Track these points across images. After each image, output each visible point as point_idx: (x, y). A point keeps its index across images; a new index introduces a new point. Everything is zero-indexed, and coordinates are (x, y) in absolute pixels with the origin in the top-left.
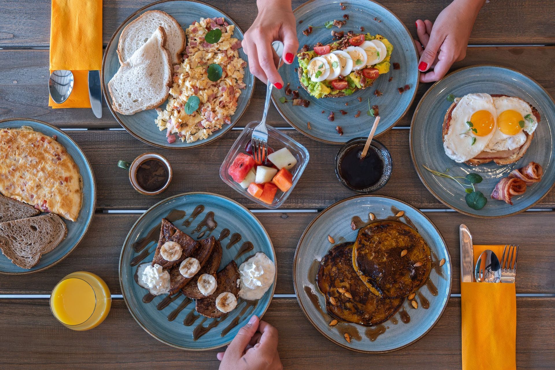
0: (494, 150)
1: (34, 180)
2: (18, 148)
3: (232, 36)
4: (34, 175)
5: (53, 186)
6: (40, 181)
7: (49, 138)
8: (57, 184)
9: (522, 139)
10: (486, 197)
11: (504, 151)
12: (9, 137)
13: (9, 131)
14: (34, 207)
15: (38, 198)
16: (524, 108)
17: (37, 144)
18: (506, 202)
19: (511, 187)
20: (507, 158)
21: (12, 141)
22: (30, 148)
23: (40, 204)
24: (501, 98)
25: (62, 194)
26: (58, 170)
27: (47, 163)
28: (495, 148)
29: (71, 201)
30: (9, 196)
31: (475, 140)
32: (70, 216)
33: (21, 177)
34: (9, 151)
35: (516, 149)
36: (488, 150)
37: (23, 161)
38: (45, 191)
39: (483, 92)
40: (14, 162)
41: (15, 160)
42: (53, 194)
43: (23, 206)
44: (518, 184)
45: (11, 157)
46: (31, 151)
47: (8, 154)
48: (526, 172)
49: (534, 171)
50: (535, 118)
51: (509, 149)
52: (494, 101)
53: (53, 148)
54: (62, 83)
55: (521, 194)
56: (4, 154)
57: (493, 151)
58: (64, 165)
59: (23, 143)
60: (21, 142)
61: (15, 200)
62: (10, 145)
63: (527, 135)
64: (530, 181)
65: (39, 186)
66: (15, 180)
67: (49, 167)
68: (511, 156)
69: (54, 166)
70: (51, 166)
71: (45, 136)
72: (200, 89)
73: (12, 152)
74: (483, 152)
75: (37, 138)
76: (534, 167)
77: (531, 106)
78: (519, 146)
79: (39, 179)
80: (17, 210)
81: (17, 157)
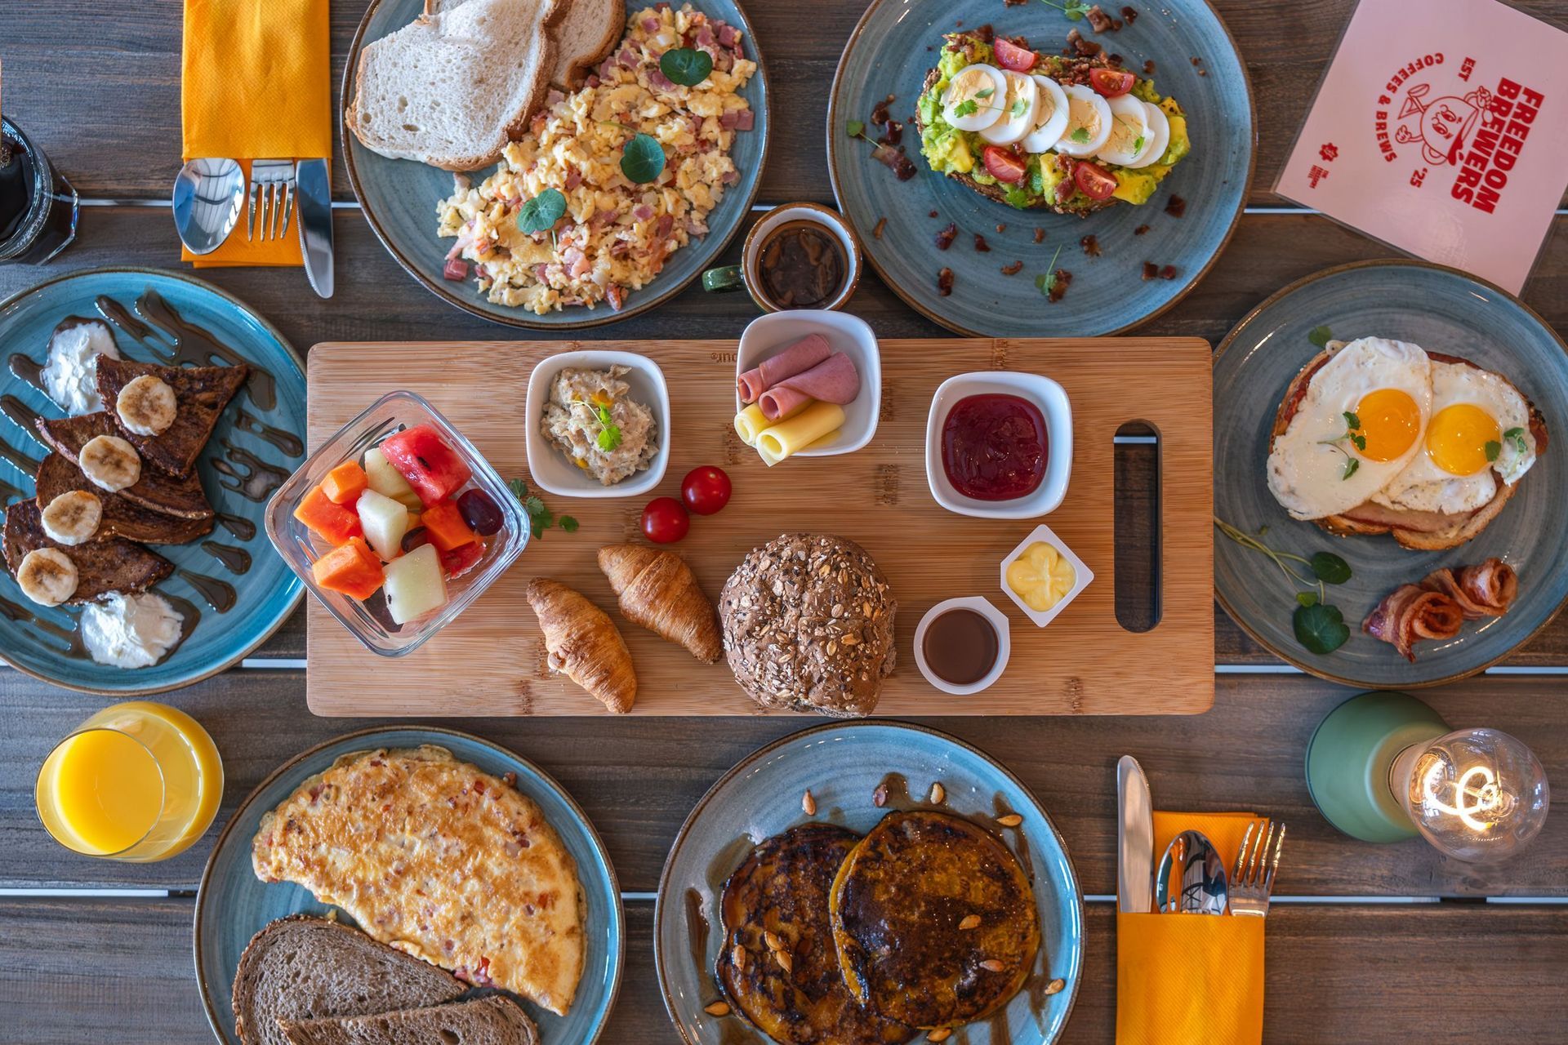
0: (1400, 503)
1: (456, 902)
2: (410, 813)
3: (738, 90)
4: (455, 887)
5: (506, 918)
6: (471, 904)
7: (495, 782)
8: (517, 914)
9: (1483, 490)
10: (1349, 625)
11: (1426, 513)
12: (384, 781)
13: (387, 762)
14: (453, 973)
15: (467, 951)
16: (1513, 410)
17: (463, 800)
18: (1400, 650)
19: (1421, 614)
20: (1432, 532)
21: (393, 792)
22: (443, 810)
23: (469, 968)
24: (1453, 366)
25: (530, 942)
26: (521, 875)
27: (490, 855)
28: (1404, 499)
29: (554, 961)
30: (385, 939)
31: (1355, 467)
32: (554, 1000)
33: (419, 892)
34: (386, 820)
35: (1459, 514)
36: (1383, 501)
37: (426, 847)
38: (485, 932)
39: (1409, 338)
40: (400, 851)
41: (402, 845)
42: (505, 942)
43: (423, 972)
44: (1441, 610)
45: (392, 838)
46: (445, 823)
47: (383, 826)
48: (1473, 583)
49: (1492, 586)
50: (1532, 443)
51: (1441, 511)
52: (1432, 370)
53: (507, 814)
54: (210, 196)
55: (1443, 637)
56: (373, 829)
57: (1397, 507)
58: (536, 860)
59: (426, 799)
60: (420, 793)
61: (404, 953)
62: (388, 802)
63: (1499, 481)
64: (1476, 608)
65: (467, 918)
66: (403, 899)
67: (496, 866)
68: (1442, 529)
69: (510, 865)
70: (501, 864)
71: (486, 778)
72: (585, 183)
73: (395, 822)
74: (1369, 503)
75: (462, 784)
76: (1496, 573)
77: (1530, 405)
78: (1469, 508)
79: (468, 900)
80: (407, 982)
81: (408, 837)
